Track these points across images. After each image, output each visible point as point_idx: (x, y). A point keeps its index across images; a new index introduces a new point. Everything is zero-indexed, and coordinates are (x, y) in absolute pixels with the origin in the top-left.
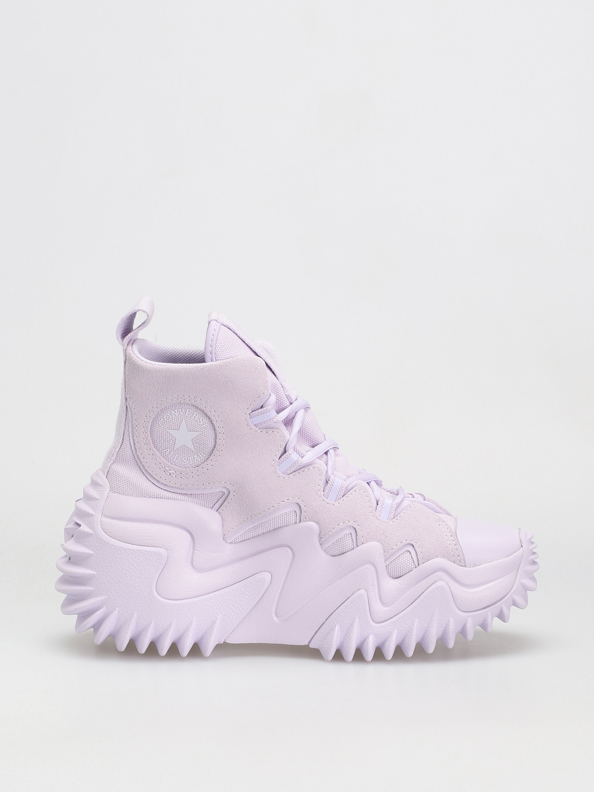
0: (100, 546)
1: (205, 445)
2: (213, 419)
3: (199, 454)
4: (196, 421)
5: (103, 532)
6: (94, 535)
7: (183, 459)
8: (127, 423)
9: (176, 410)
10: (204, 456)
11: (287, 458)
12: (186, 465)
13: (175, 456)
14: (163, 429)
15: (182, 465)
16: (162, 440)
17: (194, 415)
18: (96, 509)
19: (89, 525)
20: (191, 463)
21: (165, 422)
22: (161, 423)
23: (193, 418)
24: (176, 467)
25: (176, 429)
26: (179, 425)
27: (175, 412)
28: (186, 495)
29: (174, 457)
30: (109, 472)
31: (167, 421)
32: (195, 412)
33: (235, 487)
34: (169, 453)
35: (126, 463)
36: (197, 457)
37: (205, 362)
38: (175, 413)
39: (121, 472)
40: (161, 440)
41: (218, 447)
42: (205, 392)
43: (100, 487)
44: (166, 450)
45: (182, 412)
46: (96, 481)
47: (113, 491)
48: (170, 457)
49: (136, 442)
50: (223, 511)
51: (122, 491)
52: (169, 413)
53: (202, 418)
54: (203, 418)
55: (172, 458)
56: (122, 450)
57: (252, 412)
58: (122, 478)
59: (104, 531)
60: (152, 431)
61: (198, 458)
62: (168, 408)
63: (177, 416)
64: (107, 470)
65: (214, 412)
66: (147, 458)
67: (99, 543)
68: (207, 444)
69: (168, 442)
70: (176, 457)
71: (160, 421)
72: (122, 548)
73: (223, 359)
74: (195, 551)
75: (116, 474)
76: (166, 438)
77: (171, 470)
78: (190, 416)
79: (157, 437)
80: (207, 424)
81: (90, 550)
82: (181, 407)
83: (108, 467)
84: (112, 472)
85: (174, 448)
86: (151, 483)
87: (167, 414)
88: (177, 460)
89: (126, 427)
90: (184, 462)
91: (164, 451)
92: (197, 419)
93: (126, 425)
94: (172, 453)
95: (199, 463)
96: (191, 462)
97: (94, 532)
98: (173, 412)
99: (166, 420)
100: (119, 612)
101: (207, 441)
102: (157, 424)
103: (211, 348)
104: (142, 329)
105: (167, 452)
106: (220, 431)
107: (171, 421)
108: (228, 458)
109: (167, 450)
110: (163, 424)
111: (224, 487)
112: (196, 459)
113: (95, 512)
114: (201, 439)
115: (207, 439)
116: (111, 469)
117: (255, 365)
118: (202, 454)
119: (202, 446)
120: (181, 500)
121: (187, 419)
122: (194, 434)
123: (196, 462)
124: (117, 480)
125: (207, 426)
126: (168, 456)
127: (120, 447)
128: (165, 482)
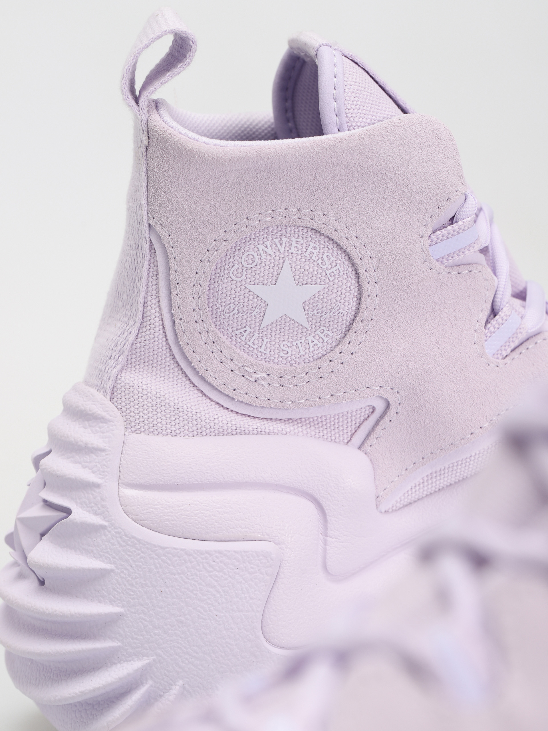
0: (130, 551)
1: (334, 311)
2: (355, 254)
3: (318, 332)
4: (314, 261)
5: (130, 519)
6: (110, 529)
7: (282, 346)
8: (151, 280)
9: (268, 243)
10: (331, 335)
11: (502, 324)
12: (289, 359)
13: (263, 340)
14: (239, 284)
15: (280, 359)
16: (236, 309)
17: (310, 249)
18: (104, 472)
19: (91, 507)
20: (302, 353)
21: (244, 271)
22: (235, 273)
23: (308, 256)
24: (267, 363)
25: (269, 284)
26: (275, 273)
27: (266, 247)
28: (291, 421)
29: (260, 345)
30: (115, 389)
31: (249, 266)
32: (310, 243)
33: (403, 395)
34: (248, 337)
35: (150, 366)
36: (313, 339)
37: (323, 135)
38: (266, 249)
39: (144, 387)
40: (234, 309)
41: (363, 314)
42: (335, 196)
43: (102, 423)
44: (242, 331)
45: (281, 245)
46: (90, 411)
47: (133, 429)
48: (251, 344)
49: (177, 320)
50: (373, 446)
51: (155, 428)
52: (251, 249)
53: (328, 254)
54: (330, 255)
55: (255, 347)
56: (143, 338)
57: (434, 232)
58: (150, 400)
59: (132, 518)
60: (212, 291)
61: (316, 342)
62: (248, 239)
63: (272, 254)
64: (110, 385)
65: (356, 239)
66: (202, 351)
67: (124, 544)
68: (338, 310)
69: (250, 311)
70: (265, 343)
71: (232, 269)
72: (182, 550)
73: (362, 125)
74: (329, 539)
75: (136, 392)
76: (246, 304)
77: (258, 372)
78: (300, 252)
79: (223, 304)
80: (338, 266)
81: (103, 561)
82: (279, 235)
83: (113, 378)
84: (123, 389)
85: (260, 325)
86: (213, 403)
87: (248, 253)
88: (269, 350)
89: (150, 289)
90: (286, 352)
91: (238, 332)
92: (317, 258)
93: (150, 284)
94: (256, 335)
95: (320, 350)
96: (301, 351)
97: (108, 521)
98: (261, 247)
99: (245, 264)
100: (184, 688)
101: (338, 303)
102: (226, 276)
103: (335, 103)
104: (179, 73)
105: (245, 334)
106: (369, 279)
107: (258, 267)
108: (385, 335)
109: (245, 329)
110: (239, 275)
111: (378, 396)
112: (311, 344)
113: (102, 478)
114: (325, 300)
115: (339, 298)
116: (119, 381)
117: (434, 131)
118: (326, 332)
119: (328, 314)
120: (282, 434)
121: (294, 260)
122: (311, 291)
123: (312, 349)
124: (140, 405)
125: (338, 271)
126: (246, 343)
127: (136, 332)
128: (246, 399)
